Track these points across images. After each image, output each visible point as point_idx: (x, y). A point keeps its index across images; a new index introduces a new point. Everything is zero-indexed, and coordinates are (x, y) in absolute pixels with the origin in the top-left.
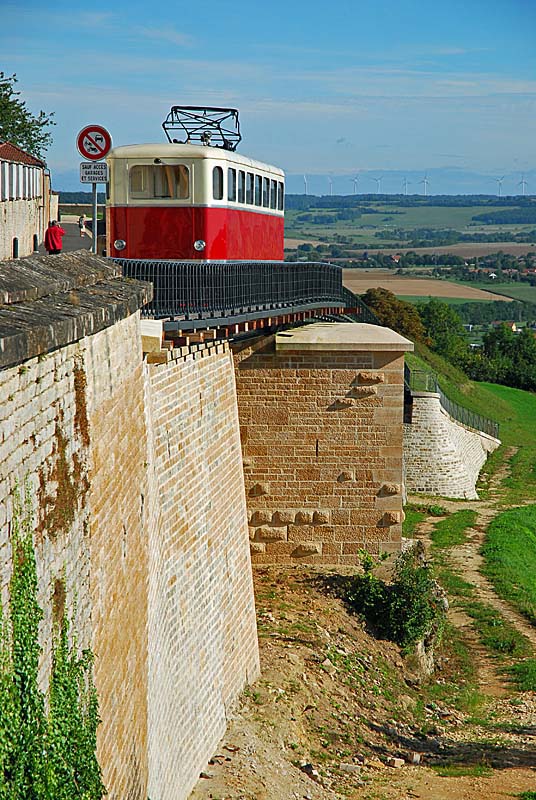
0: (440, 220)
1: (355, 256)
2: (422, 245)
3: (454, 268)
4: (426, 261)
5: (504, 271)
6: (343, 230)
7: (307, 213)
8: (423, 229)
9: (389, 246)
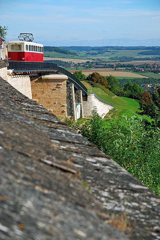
0: (128, 54)
1: (103, 65)
2: (123, 61)
3: (132, 68)
4: (124, 66)
5: (146, 69)
6: (100, 57)
7: (89, 52)
8: (124, 57)
9: (113, 62)
